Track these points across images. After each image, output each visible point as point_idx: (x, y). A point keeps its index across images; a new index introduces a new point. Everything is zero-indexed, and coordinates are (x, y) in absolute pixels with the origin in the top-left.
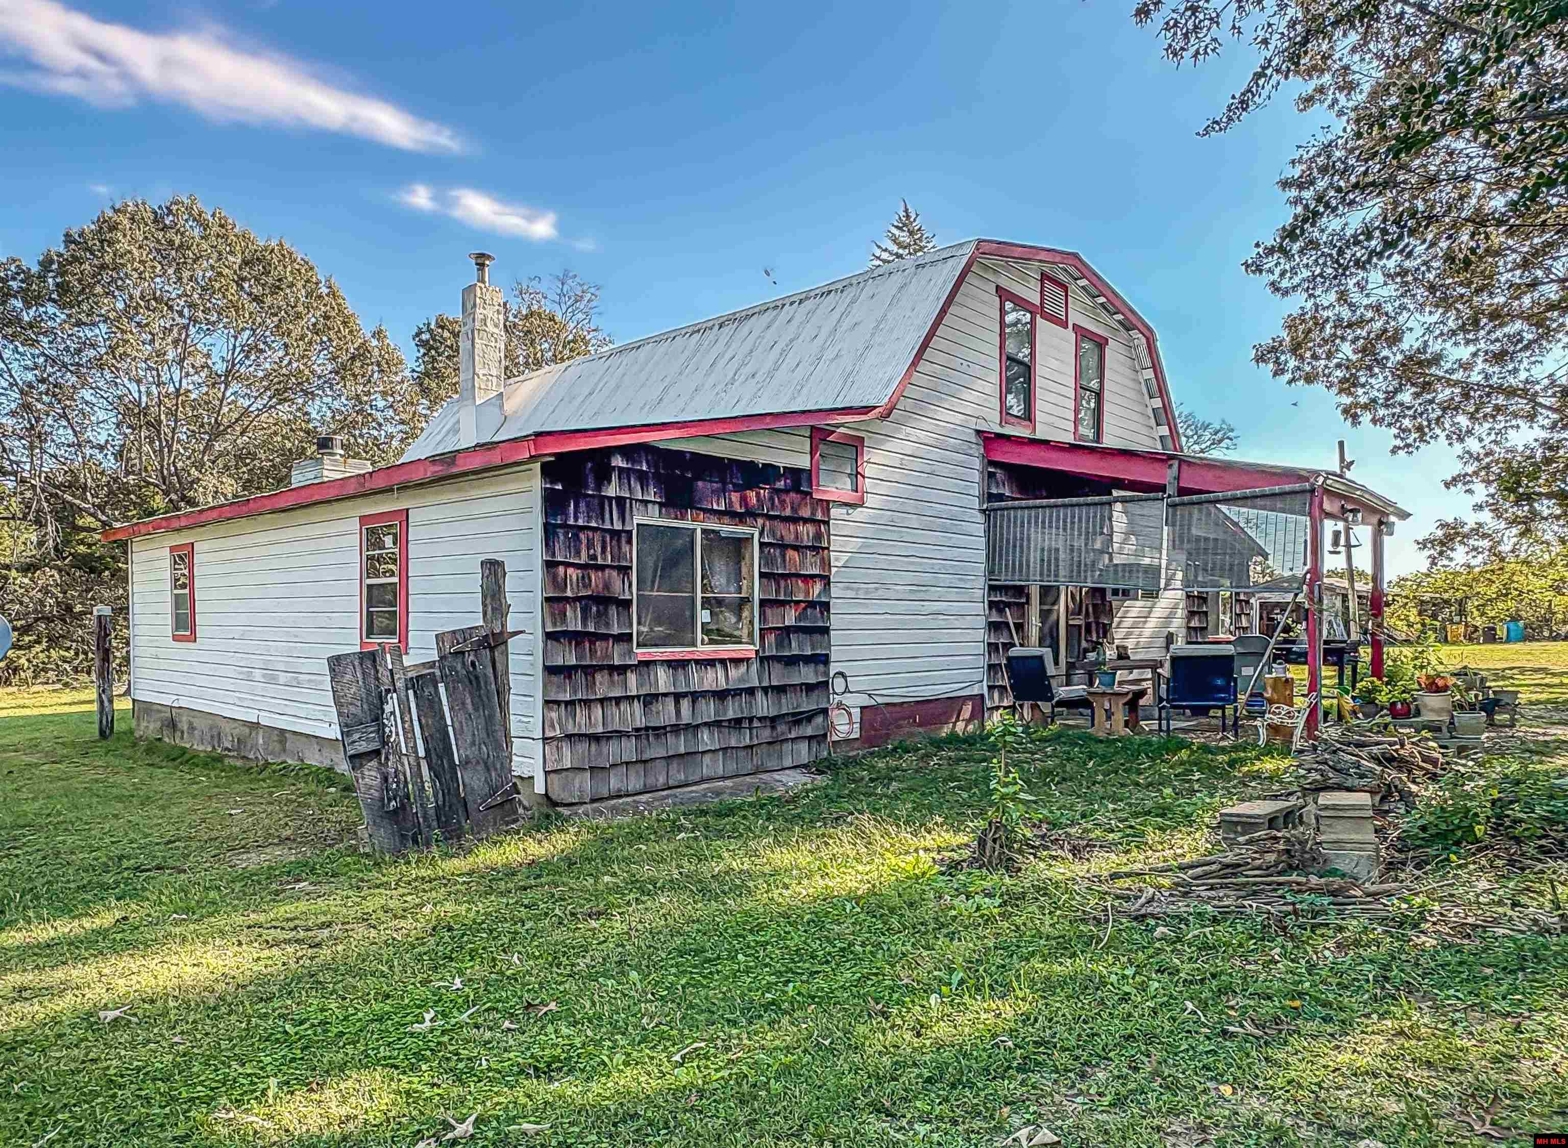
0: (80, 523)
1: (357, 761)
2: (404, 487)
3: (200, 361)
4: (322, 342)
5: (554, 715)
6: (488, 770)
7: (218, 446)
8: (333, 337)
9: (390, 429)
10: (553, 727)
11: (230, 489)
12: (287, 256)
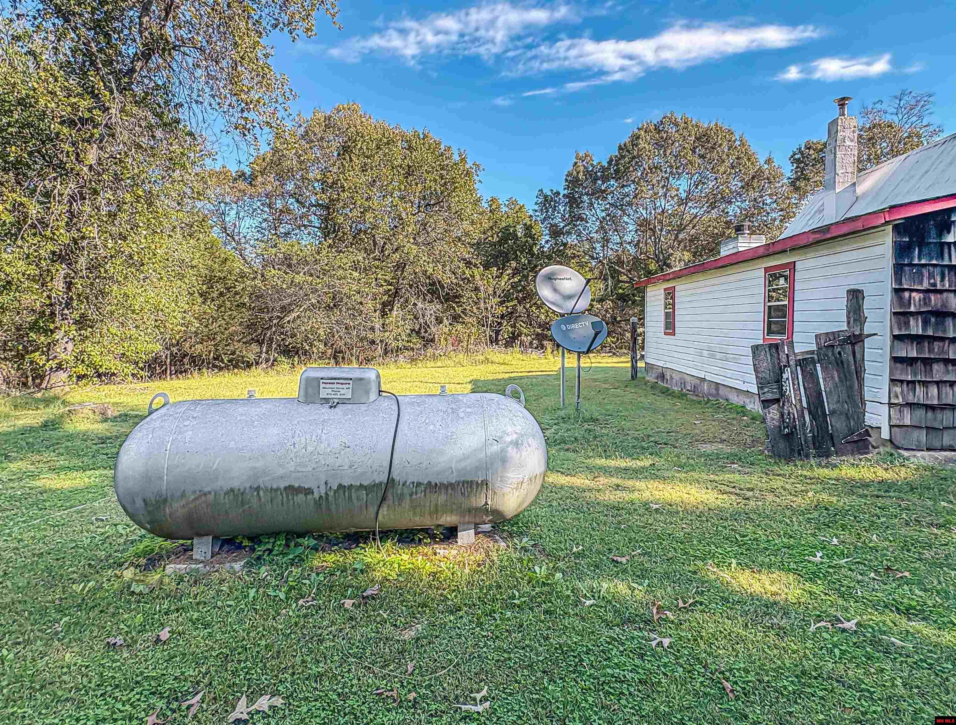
0: (620, 279)
1: (766, 404)
2: (793, 250)
3: (674, 193)
4: (736, 172)
5: (898, 390)
6: (848, 419)
7: (681, 236)
8: (742, 168)
9: (774, 215)
10: (897, 397)
11: (687, 257)
12: (718, 129)
